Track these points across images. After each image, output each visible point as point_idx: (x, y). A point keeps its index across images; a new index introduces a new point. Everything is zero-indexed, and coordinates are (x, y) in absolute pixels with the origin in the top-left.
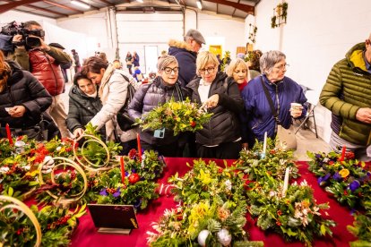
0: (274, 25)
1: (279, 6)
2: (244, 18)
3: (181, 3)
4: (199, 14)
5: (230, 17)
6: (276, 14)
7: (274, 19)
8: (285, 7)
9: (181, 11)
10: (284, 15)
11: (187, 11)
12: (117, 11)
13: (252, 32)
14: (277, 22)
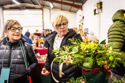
0: (95, 14)
1: (98, 4)
2: (75, 12)
3: (41, 5)
4: (51, 11)
5: (68, 12)
6: (96, 8)
7: (95, 10)
8: (101, 4)
9: (41, 9)
10: (101, 8)
11: (44, 9)
12: (4, 9)
13: (81, 19)
14: (97, 12)
